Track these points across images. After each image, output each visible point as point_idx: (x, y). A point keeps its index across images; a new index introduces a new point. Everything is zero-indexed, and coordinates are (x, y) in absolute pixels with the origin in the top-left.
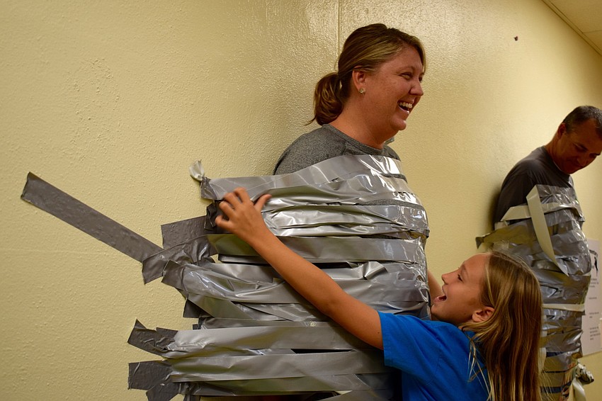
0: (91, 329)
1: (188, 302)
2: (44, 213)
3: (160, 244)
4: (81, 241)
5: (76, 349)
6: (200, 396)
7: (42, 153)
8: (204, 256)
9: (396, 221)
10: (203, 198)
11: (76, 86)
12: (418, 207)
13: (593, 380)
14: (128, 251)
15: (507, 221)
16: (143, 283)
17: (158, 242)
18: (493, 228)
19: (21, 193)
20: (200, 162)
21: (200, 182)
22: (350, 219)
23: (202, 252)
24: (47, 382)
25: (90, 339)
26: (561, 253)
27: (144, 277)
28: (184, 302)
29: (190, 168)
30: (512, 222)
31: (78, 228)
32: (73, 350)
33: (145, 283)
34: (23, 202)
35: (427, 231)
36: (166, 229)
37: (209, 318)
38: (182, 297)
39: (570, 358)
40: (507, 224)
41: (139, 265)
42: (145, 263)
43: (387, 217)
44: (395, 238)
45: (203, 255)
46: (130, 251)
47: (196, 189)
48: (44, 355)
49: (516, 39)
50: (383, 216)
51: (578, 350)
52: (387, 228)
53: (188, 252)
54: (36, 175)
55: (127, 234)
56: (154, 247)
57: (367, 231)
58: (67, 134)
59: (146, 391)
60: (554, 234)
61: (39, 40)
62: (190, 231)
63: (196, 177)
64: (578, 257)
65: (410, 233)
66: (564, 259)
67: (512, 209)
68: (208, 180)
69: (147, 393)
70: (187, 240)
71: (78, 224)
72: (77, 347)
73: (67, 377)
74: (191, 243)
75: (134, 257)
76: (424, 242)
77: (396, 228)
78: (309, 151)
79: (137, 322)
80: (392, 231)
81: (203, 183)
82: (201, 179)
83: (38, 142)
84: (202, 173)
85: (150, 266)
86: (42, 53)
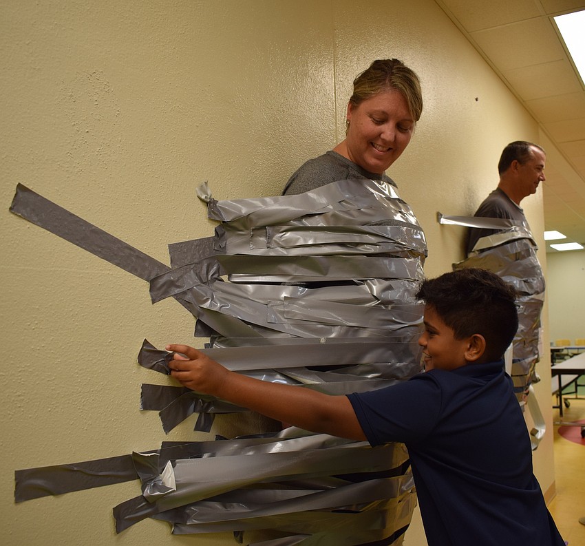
0: (96, 350)
1: (199, 322)
2: (37, 228)
3: (168, 264)
4: (81, 258)
5: (81, 372)
6: (214, 414)
7: (33, 164)
8: (214, 276)
9: (399, 241)
10: (211, 219)
11: (71, 96)
12: (418, 228)
13: (539, 380)
14: (133, 270)
15: (478, 251)
16: (151, 302)
17: (166, 261)
18: (467, 257)
19: (9, 205)
20: (206, 183)
21: (207, 203)
22: (356, 238)
23: (211, 273)
24: (48, 407)
25: (95, 361)
26: (522, 276)
27: (152, 297)
28: (194, 321)
29: (197, 189)
30: (482, 251)
31: (77, 245)
32: (77, 373)
33: (153, 303)
34: (12, 215)
35: (426, 251)
36: (173, 248)
37: (220, 337)
38: (193, 317)
39: (530, 364)
40: (477, 252)
41: (146, 285)
42: (153, 282)
43: (389, 237)
44: (398, 257)
45: (212, 275)
46: (136, 270)
47: (204, 210)
48: (43, 379)
49: (477, 100)
50: (387, 236)
51: (536, 356)
52: (390, 248)
53: (198, 271)
54: (27, 187)
55: (132, 253)
56: (162, 266)
57: (372, 250)
58: (62, 146)
59: (159, 412)
60: (517, 260)
61: (28, 44)
62: (199, 252)
63: (203, 197)
64: (535, 279)
65: (413, 253)
66: (525, 281)
67: (481, 239)
68: (215, 202)
69: (160, 414)
70: (196, 261)
71: (77, 240)
72: (81, 370)
73: (71, 402)
74: (200, 263)
75: (140, 276)
76: (423, 261)
77: (399, 247)
78: (315, 174)
79: (146, 342)
80: (395, 250)
81: (210, 204)
82: (208, 200)
83: (29, 152)
84: (209, 193)
85: (158, 286)
86: (32, 59)
